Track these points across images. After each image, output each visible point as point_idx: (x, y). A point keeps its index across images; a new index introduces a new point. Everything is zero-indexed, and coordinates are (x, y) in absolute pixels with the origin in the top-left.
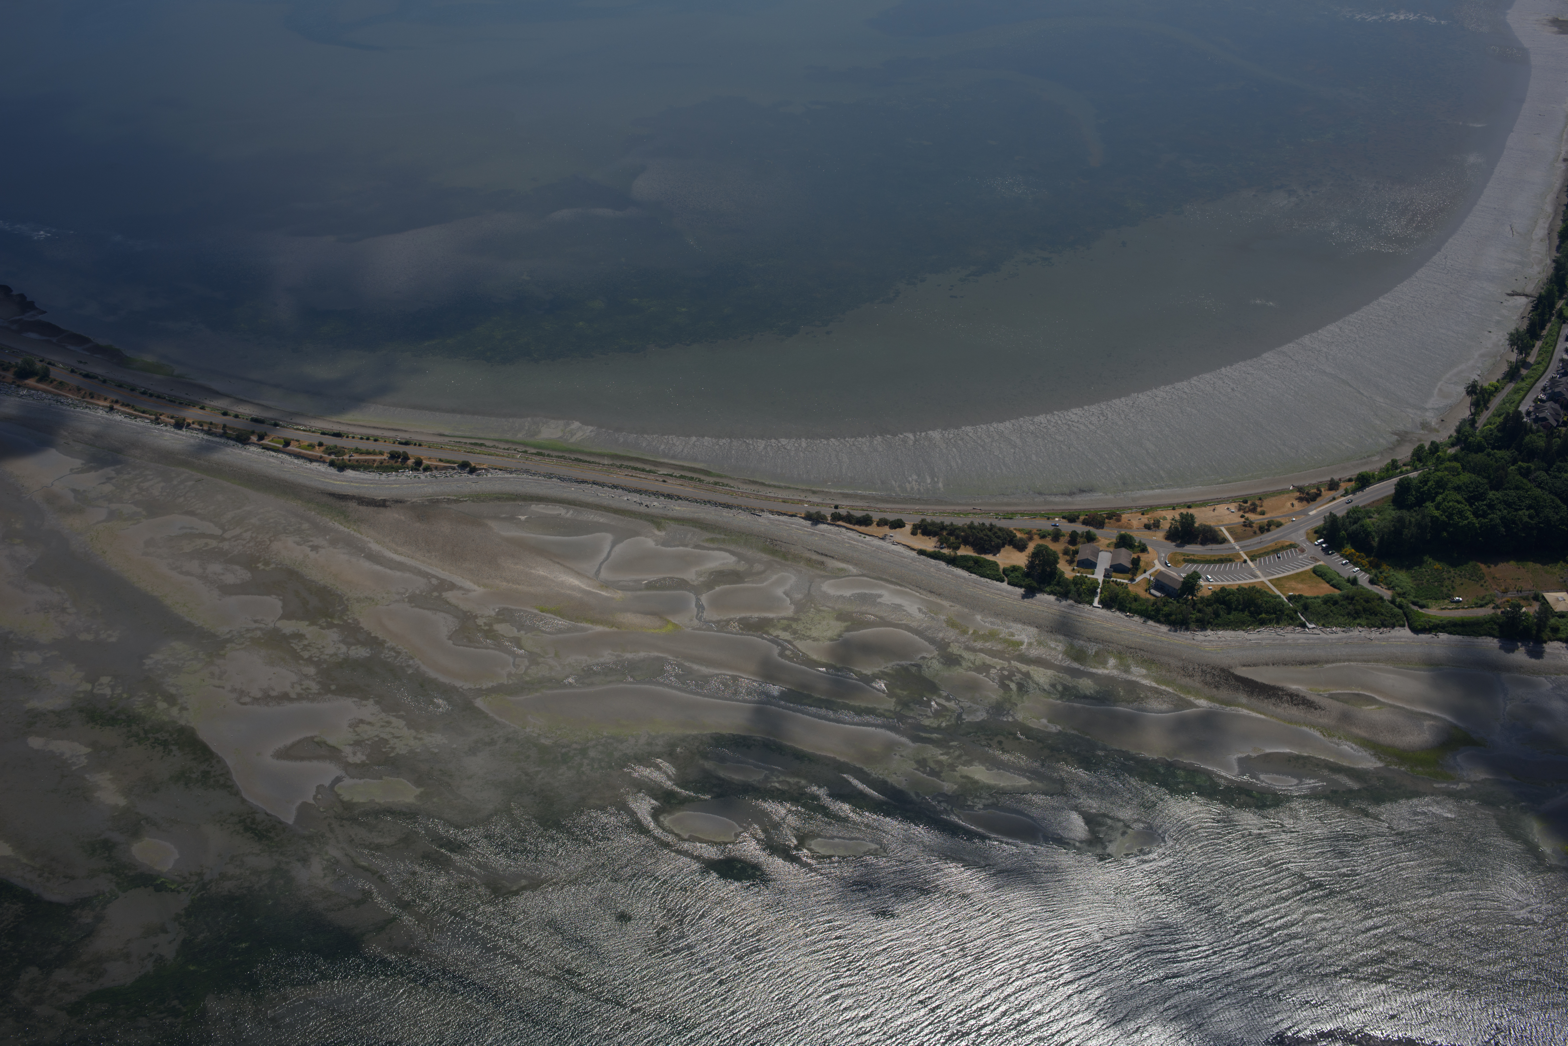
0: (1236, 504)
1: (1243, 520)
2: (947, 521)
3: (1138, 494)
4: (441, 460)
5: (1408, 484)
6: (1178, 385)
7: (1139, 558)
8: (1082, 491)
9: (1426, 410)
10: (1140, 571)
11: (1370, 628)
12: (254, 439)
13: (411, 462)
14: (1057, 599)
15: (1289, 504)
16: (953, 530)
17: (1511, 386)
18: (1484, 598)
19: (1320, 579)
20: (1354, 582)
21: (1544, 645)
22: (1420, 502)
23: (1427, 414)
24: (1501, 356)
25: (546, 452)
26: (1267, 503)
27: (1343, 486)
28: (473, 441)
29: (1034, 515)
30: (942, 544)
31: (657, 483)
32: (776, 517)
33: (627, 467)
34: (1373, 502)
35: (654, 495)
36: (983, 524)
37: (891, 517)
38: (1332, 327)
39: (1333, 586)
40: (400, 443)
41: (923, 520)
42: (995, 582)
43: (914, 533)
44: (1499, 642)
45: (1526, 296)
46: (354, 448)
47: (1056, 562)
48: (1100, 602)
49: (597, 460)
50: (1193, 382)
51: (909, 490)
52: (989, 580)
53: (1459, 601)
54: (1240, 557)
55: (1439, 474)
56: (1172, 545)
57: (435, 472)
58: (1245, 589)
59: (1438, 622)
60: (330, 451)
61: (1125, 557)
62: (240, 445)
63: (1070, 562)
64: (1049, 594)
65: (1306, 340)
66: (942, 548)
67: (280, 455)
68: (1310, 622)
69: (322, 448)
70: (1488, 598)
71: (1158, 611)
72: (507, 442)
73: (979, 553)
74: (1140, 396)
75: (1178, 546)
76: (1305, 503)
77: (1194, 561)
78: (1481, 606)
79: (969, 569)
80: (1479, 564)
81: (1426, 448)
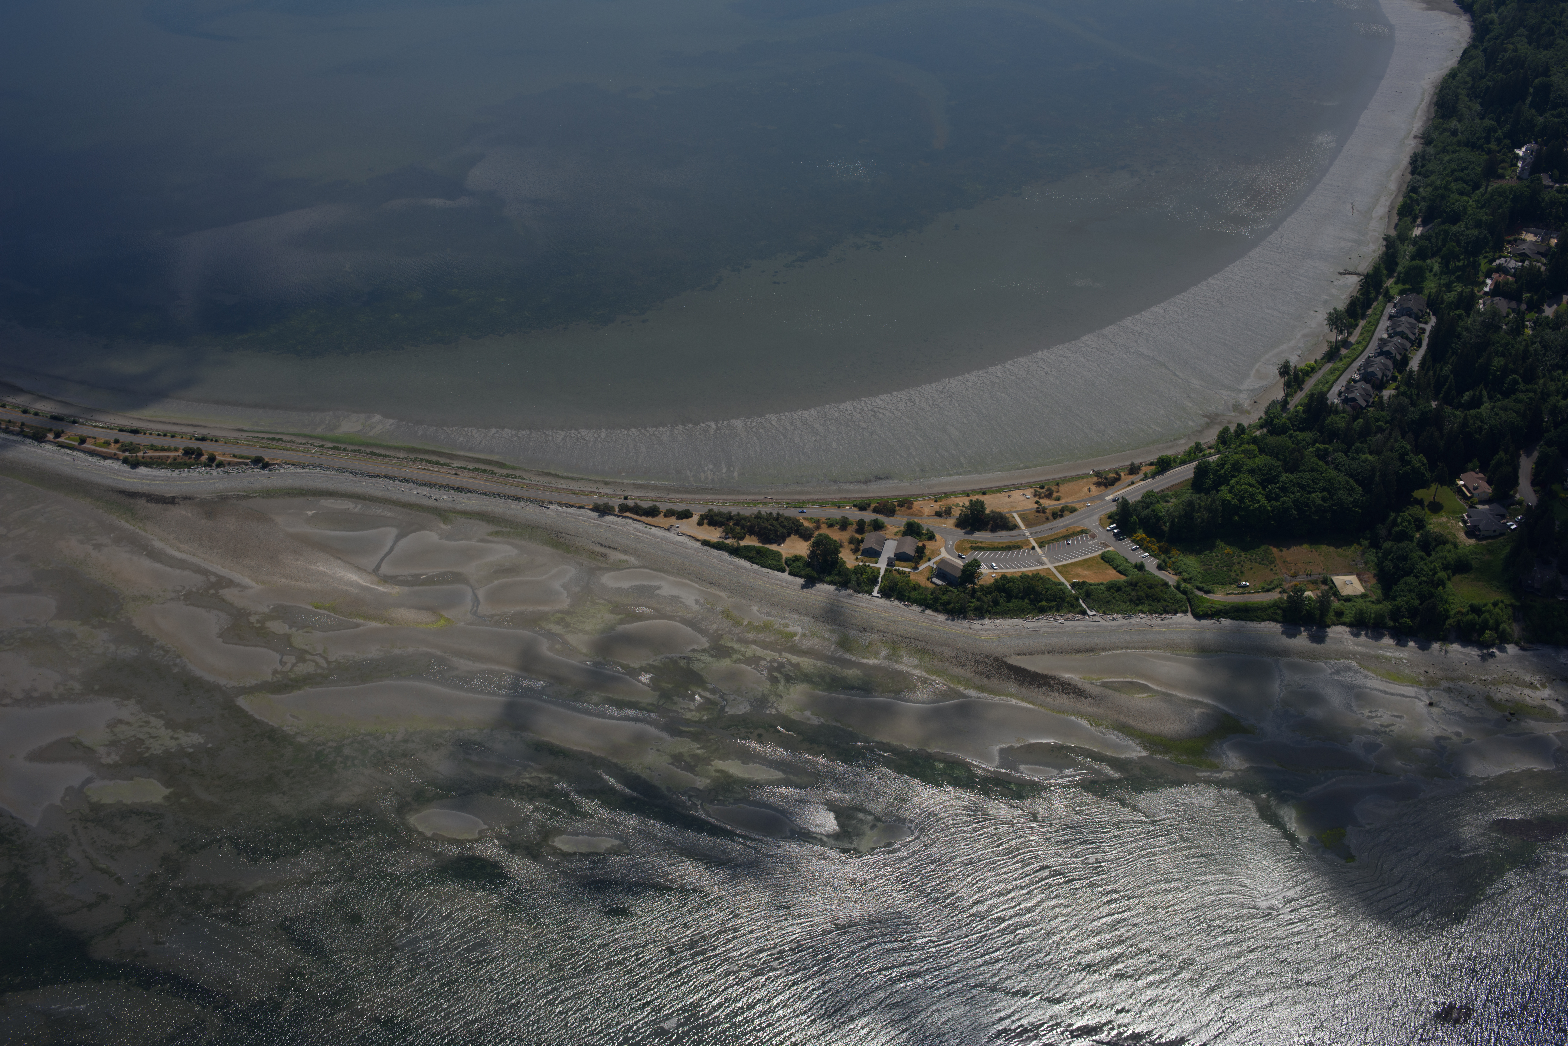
0: (1032, 490)
1: (1036, 506)
2: (734, 511)
3: (935, 481)
4: (235, 456)
5: (1206, 467)
6: (992, 370)
7: (924, 546)
8: (878, 478)
9: (1240, 391)
10: (925, 559)
11: (1152, 614)
12: (50, 436)
13: (204, 458)
14: (837, 589)
15: (1086, 489)
16: (739, 520)
17: (1329, 366)
18: (1271, 582)
19: (1107, 565)
20: (1140, 567)
21: (1328, 630)
22: (1216, 486)
23: (1241, 396)
24: (1324, 336)
25: (342, 446)
26: (1063, 488)
27: (1144, 469)
28: (271, 436)
29: (824, 504)
30: (727, 534)
31: (448, 476)
32: (564, 509)
33: (422, 460)
34: (1172, 486)
35: (444, 488)
36: (771, 514)
37: (679, 507)
38: (1157, 309)
39: (1119, 572)
40: (197, 439)
41: (710, 511)
42: (776, 572)
43: (700, 524)
44: (1282, 627)
45: (1358, 274)
46: (150, 444)
47: (837, 552)
48: (880, 592)
49: (392, 453)
50: (1007, 366)
51: (703, 479)
52: (770, 571)
53: (1245, 586)
54: (1027, 543)
55: (1236, 457)
56: (961, 532)
57: (227, 468)
58: (1028, 576)
59: (1220, 607)
60: (125, 448)
61: (910, 545)
62: (36, 443)
63: (855, 551)
64: (829, 584)
65: (1128, 322)
66: (727, 539)
67: (75, 453)
68: (1091, 609)
69: (118, 446)
70: (1275, 582)
71: (936, 599)
72: (305, 436)
73: (763, 543)
74: (951, 381)
75: (967, 533)
76: (1103, 487)
77: (980, 549)
78: (1268, 591)
79: (751, 560)
80: (1271, 548)
81: (1232, 431)
